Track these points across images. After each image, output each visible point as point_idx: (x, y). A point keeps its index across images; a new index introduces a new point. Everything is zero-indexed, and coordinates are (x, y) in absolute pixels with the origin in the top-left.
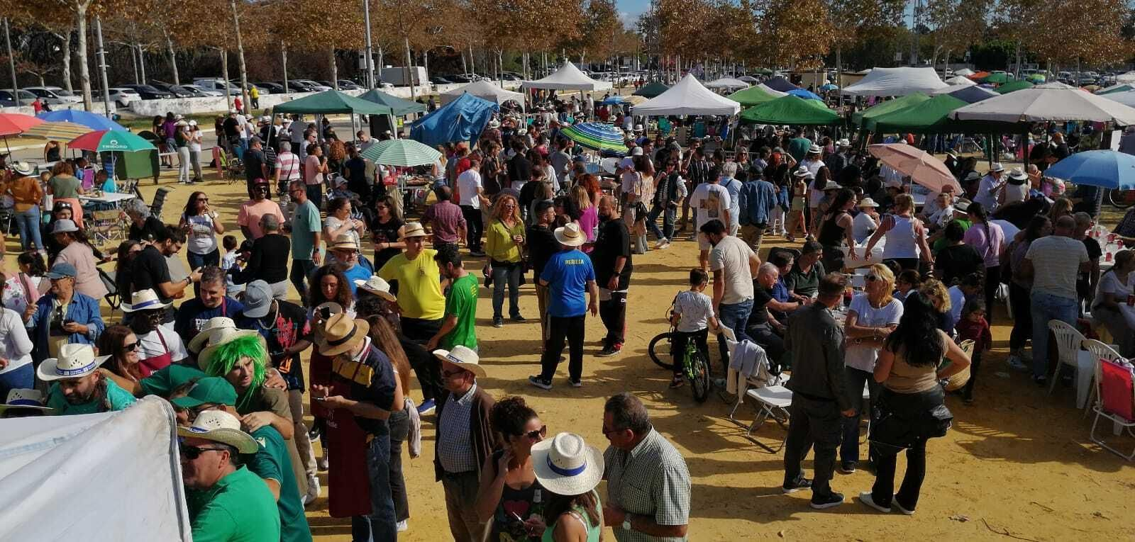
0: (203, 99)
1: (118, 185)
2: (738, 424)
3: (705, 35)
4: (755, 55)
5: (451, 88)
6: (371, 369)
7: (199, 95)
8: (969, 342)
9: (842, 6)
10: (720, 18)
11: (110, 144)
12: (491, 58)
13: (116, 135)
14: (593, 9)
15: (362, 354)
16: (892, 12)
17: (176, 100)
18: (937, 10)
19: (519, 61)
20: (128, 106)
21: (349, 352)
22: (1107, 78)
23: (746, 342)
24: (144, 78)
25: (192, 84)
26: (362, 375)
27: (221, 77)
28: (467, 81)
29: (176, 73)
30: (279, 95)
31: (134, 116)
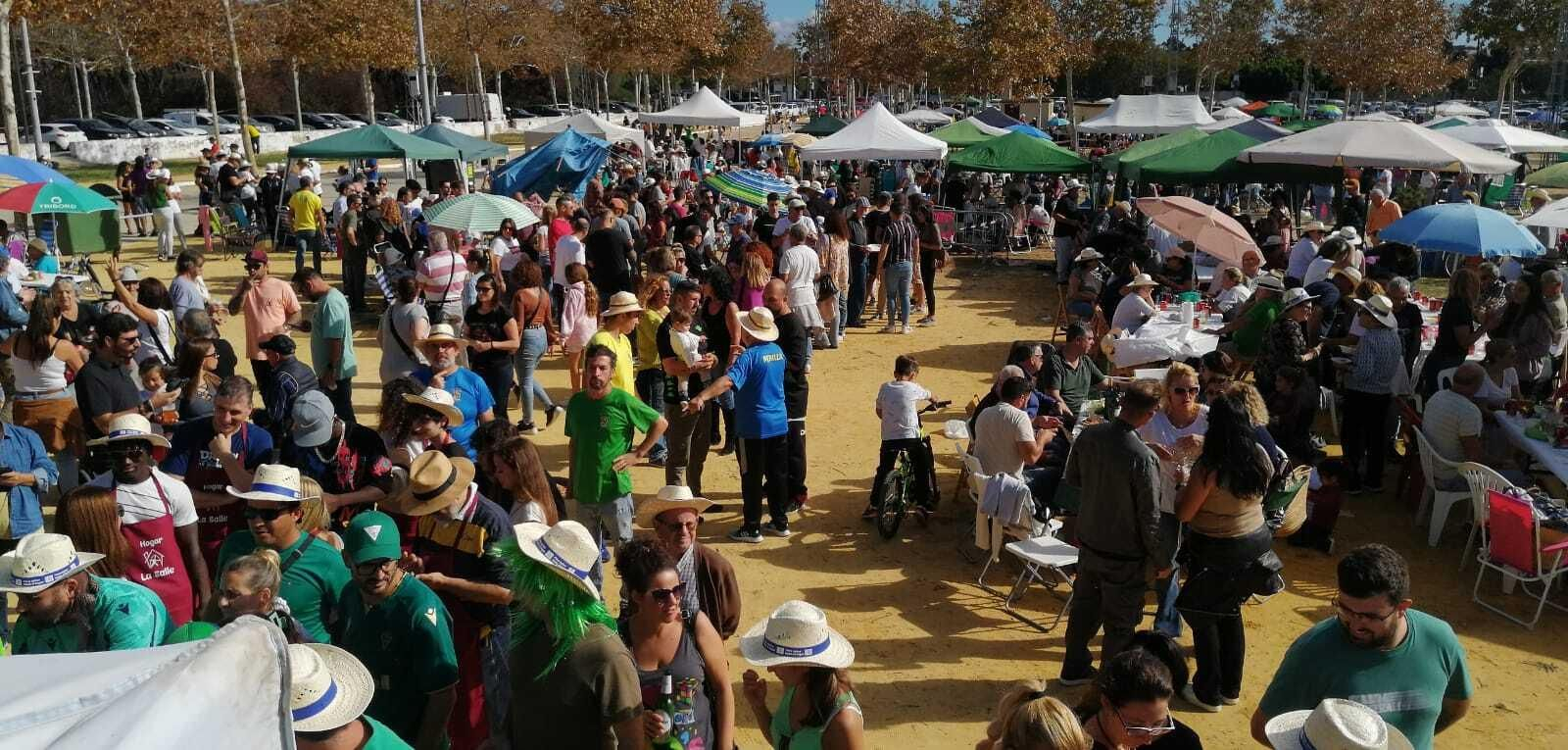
0: (178, 139)
1: (61, 263)
2: (990, 592)
3: (890, 51)
4: (959, 79)
5: (536, 124)
6: (483, 530)
7: (172, 133)
8: (1304, 469)
9: (1074, 11)
10: (910, 27)
11: (50, 203)
12: (593, 80)
13: (58, 190)
14: (734, 14)
15: (467, 507)
16: (1139, 20)
17: (139, 141)
18: (1199, 18)
19: (630, 86)
20: (68, 150)
21: (447, 508)
22: (1422, 110)
23: (1002, 476)
24: (90, 109)
25: (161, 117)
26: (469, 539)
27: (204, 107)
28: (558, 114)
29: (138, 103)
30: (290, 133)
31: (78, 164)
